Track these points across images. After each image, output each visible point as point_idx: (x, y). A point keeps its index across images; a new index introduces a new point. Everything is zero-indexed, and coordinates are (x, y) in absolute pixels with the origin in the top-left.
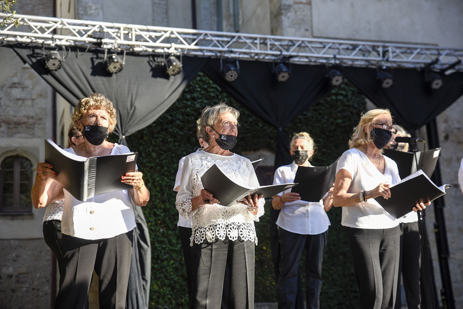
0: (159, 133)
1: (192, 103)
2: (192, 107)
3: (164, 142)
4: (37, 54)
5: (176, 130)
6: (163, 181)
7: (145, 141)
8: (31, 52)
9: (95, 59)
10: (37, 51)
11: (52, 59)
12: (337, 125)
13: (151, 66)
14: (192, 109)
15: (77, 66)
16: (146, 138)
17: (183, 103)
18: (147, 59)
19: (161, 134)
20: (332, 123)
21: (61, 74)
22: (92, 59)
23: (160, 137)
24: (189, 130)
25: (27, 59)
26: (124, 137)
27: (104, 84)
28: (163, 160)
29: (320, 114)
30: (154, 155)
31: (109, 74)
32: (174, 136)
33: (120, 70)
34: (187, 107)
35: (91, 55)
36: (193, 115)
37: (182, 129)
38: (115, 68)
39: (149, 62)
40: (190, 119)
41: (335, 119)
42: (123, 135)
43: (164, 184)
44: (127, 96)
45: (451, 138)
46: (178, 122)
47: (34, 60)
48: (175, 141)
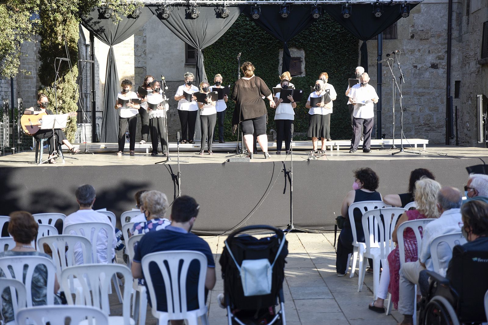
0: (231, 40)
1: (250, 23)
2: (250, 25)
3: (234, 45)
4: (160, 9)
5: (240, 38)
6: (232, 67)
7: (224, 45)
8: (157, 8)
9: (187, 10)
10: (160, 7)
11: (165, 13)
12: (337, 32)
13: (216, 12)
14: (250, 26)
15: (178, 14)
16: (224, 43)
17: (245, 23)
18: (213, 8)
19: (232, 41)
20: (334, 31)
21: (171, 19)
22: (186, 10)
23: (232, 43)
24: (248, 38)
25: (155, 12)
26: (200, 50)
27: (191, 24)
28: (233, 55)
29: (327, 26)
30: (228, 52)
31: (192, 18)
32: (240, 42)
33: (198, 17)
34: (247, 25)
35: (185, 8)
36: (250, 29)
37: (244, 38)
38: (195, 16)
39: (215, 9)
40: (248, 32)
41: (337, 29)
42: (200, 49)
43: (233, 68)
44: (201, 29)
45: (415, 36)
46: (242, 34)
47: (158, 12)
48: (240, 45)
